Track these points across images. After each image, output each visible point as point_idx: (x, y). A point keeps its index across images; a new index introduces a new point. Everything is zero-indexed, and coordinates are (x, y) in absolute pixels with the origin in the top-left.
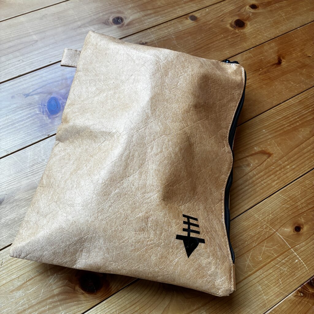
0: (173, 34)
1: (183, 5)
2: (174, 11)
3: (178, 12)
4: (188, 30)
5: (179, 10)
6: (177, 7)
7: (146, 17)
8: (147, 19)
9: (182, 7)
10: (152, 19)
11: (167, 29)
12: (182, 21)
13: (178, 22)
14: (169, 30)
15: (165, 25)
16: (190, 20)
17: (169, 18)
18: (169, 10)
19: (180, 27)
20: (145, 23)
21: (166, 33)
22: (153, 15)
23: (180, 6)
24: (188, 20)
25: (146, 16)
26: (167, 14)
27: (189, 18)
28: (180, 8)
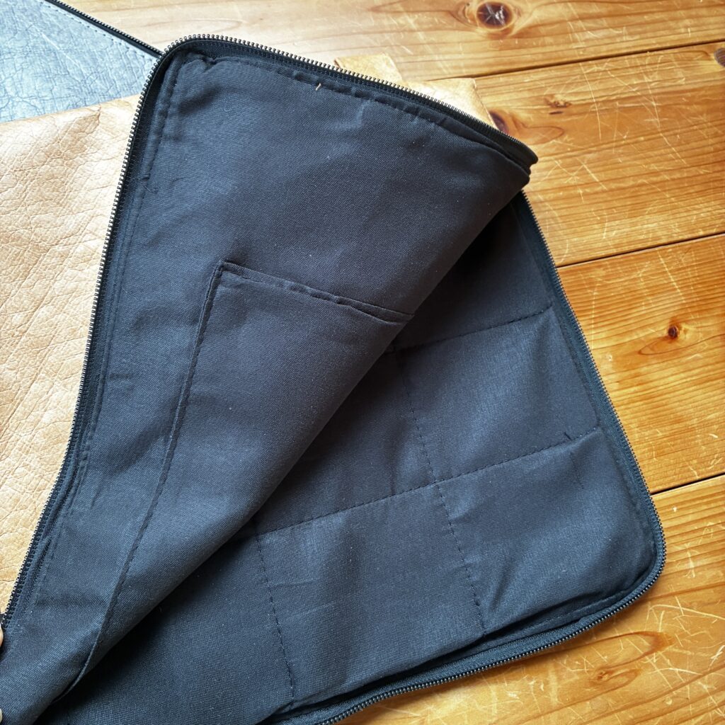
0: (655, 94)
1: (704, 12)
2: (672, 24)
3: (683, 30)
4: (703, 92)
5: (687, 22)
6: (682, 13)
7: (580, 24)
8: (582, 31)
9: (698, 17)
10: (600, 34)
11: (639, 76)
12: (691, 59)
13: (677, 59)
14: (646, 80)
15: (635, 59)
16: (715, 62)
17: (654, 43)
18: (657, 16)
19: (682, 79)
20: (575, 41)
21: (633, 86)
22: (604, 22)
23: (693, 12)
24: (710, 60)
25: (582, 18)
26: (648, 27)
27: (713, 56)
28: (690, 17)
